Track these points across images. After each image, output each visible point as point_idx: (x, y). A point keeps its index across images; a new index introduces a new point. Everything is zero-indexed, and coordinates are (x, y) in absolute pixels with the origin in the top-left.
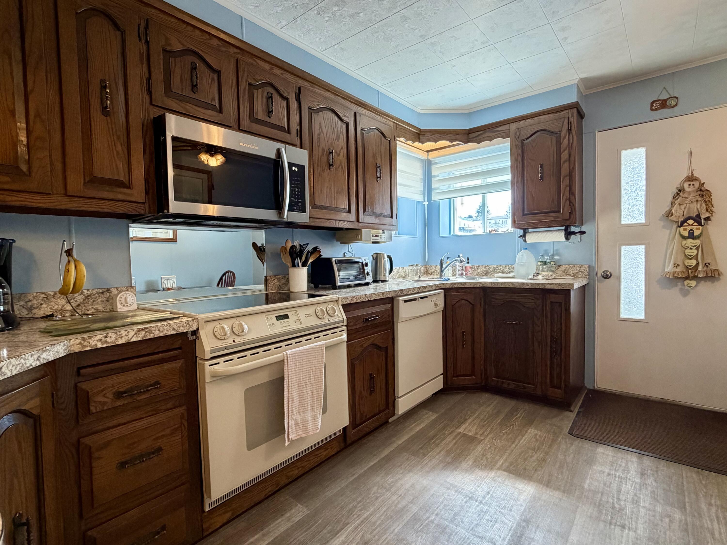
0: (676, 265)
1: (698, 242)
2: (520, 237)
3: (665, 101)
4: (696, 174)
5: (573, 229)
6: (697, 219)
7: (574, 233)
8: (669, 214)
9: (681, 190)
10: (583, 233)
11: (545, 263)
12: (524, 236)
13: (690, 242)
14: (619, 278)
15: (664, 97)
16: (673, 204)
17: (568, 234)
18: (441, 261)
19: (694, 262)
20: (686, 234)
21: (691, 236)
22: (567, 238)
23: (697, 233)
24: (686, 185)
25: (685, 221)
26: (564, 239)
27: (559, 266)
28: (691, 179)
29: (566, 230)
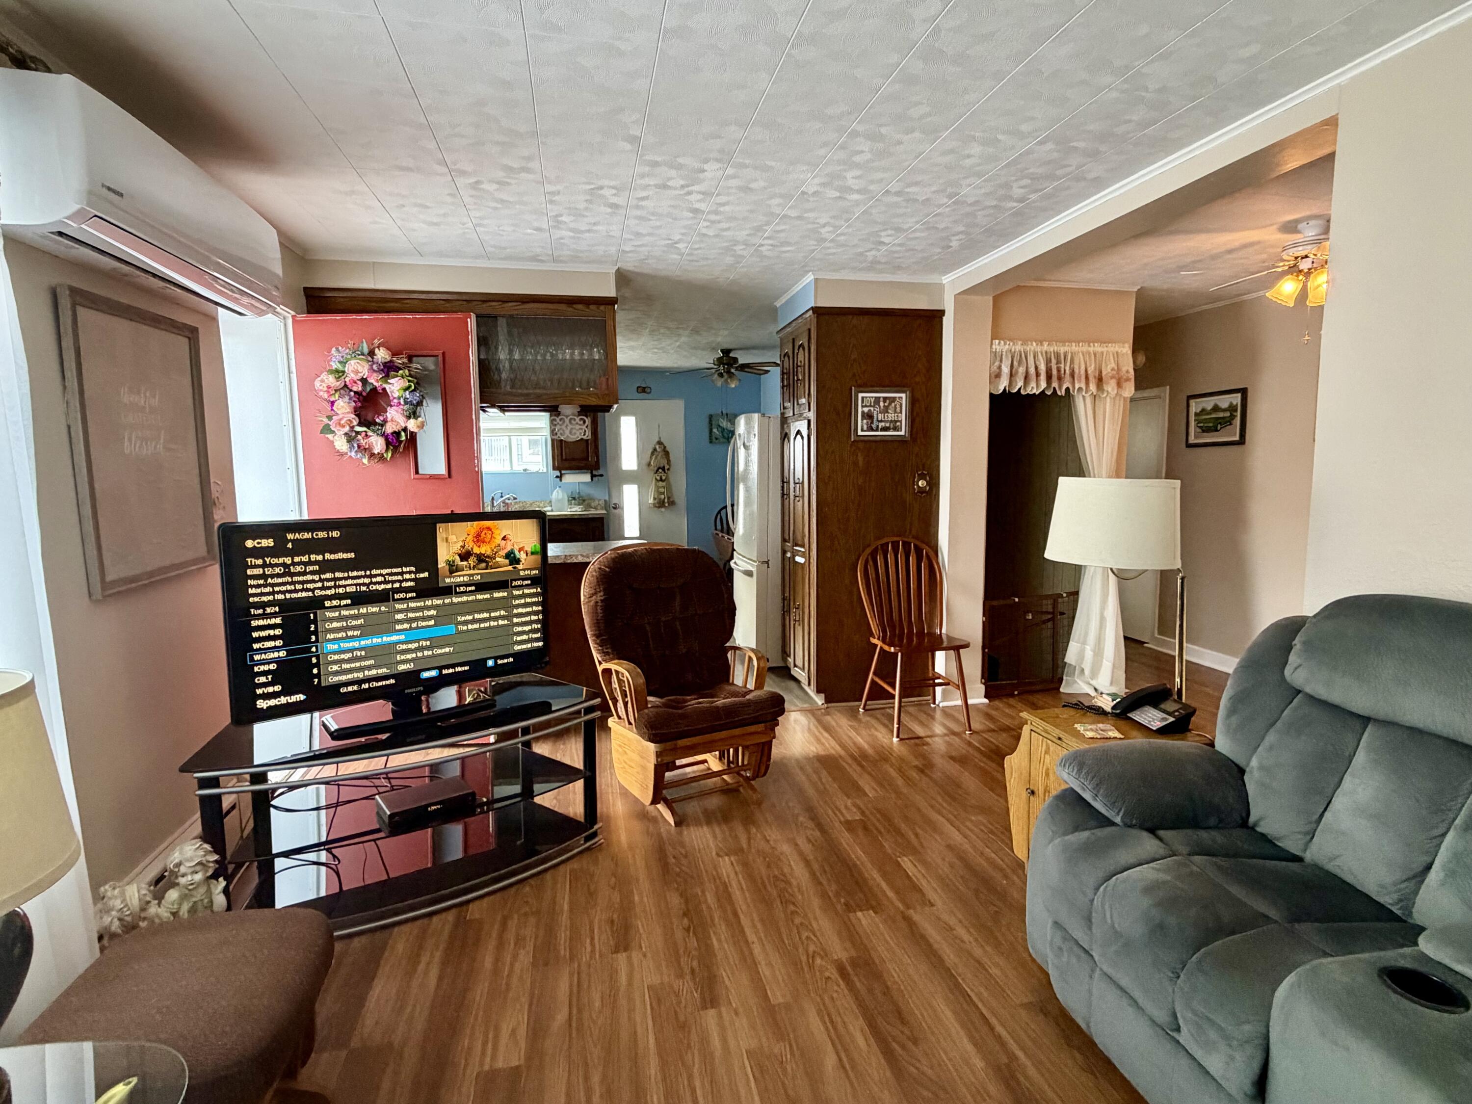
0: (655, 499)
1: (664, 484)
2: (557, 477)
3: (644, 388)
4: (662, 440)
5: (595, 473)
6: (663, 469)
7: (596, 476)
8: (649, 465)
9: (655, 450)
10: (602, 475)
11: (574, 499)
12: (560, 477)
13: (661, 484)
14: (622, 509)
15: (643, 386)
16: (651, 458)
17: (593, 476)
18: (493, 499)
19: (663, 497)
20: (658, 478)
21: (661, 480)
22: (592, 479)
23: (664, 478)
24: (657, 447)
25: (657, 470)
26: (589, 480)
27: (584, 501)
28: (660, 443)
29: (591, 473)
